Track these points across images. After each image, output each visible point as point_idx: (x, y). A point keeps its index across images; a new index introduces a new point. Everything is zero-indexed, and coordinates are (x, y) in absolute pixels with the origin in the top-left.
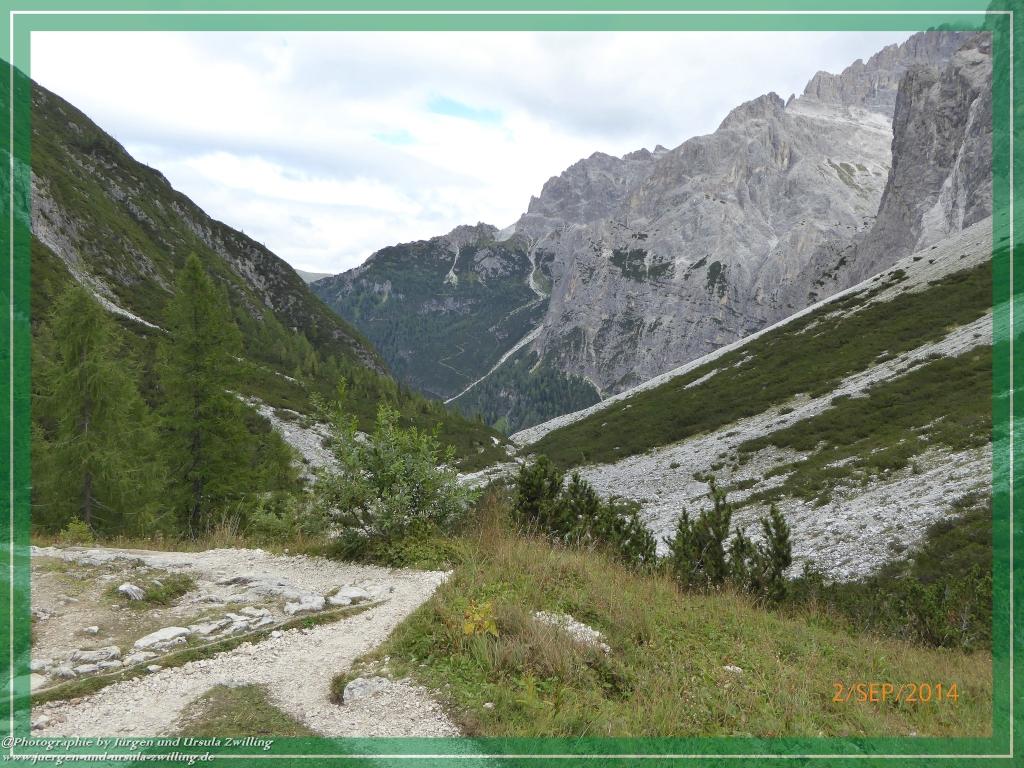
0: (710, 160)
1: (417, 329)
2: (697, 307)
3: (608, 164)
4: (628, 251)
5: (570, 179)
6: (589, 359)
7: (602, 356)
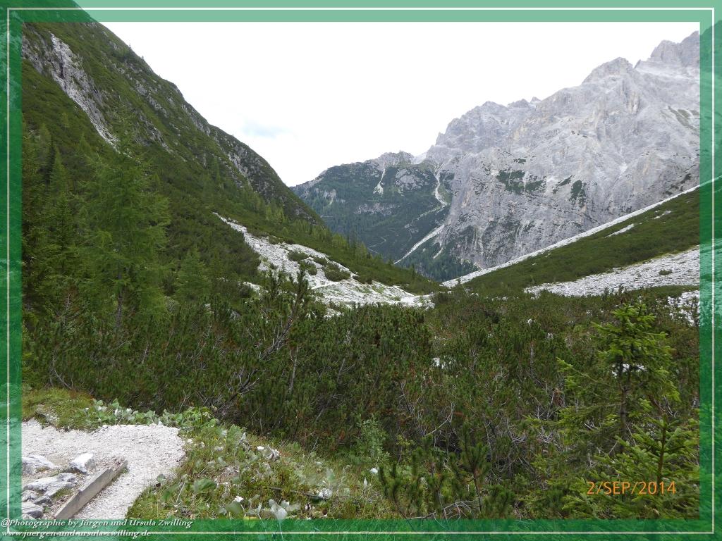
0: (576, 105)
1: (353, 224)
2: (562, 214)
3: (496, 110)
4: (511, 172)
5: (468, 120)
6: (478, 250)
7: (488, 248)
